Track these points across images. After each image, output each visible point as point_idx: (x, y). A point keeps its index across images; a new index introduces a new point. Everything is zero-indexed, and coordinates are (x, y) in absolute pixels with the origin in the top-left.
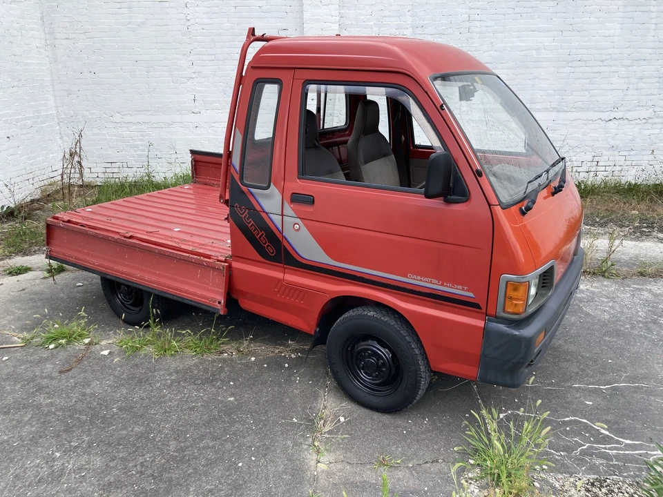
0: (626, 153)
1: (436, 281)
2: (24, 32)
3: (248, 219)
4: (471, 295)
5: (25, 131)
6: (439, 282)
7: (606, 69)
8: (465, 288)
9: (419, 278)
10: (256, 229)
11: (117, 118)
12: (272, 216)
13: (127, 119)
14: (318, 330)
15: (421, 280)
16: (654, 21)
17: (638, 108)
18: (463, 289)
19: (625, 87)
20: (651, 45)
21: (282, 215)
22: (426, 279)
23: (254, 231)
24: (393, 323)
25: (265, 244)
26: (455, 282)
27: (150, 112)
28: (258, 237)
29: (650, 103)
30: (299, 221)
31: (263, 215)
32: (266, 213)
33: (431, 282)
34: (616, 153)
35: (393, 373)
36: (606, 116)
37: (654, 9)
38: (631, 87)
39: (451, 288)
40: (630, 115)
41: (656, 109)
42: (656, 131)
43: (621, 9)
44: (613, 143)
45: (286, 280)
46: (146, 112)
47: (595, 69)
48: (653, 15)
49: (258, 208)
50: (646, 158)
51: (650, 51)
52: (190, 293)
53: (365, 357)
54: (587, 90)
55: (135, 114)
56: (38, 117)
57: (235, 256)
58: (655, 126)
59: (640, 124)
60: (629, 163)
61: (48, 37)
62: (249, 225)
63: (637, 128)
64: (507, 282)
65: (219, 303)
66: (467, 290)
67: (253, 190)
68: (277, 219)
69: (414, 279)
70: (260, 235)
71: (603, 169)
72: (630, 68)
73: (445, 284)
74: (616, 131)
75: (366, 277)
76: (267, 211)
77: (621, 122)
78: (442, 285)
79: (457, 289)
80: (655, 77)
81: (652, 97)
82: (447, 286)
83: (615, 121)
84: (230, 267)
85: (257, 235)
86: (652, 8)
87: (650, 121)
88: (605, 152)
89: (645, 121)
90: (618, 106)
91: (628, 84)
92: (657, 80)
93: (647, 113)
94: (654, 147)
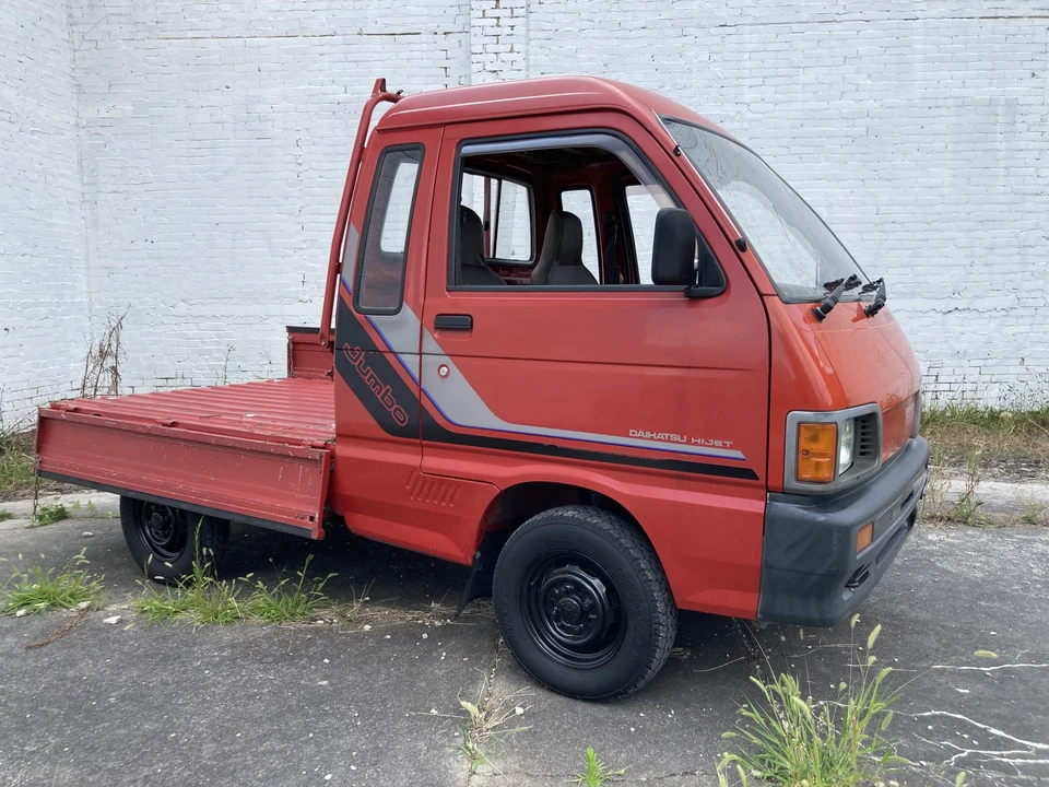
0: (979, 363)
1: (678, 438)
2: (50, 178)
3: (365, 367)
4: (738, 454)
5: (34, 323)
6: (682, 438)
7: (936, 235)
8: (728, 443)
9: (648, 435)
10: (377, 382)
11: (182, 309)
12: (403, 357)
13: (197, 310)
14: (478, 555)
15: (652, 439)
16: (1002, 163)
17: (992, 293)
18: (725, 446)
19: (969, 261)
20: (1002, 198)
21: (421, 354)
22: (660, 436)
23: (374, 387)
24: (606, 526)
25: (391, 407)
26: (708, 435)
27: (233, 301)
28: (379, 397)
29: (1009, 286)
30: (447, 360)
31: (389, 357)
32: (394, 353)
33: (669, 440)
34: (965, 362)
35: (610, 621)
36: (942, 305)
37: (1002, 146)
38: (977, 261)
39: (704, 445)
40: (982, 304)
41: (1022, 294)
42: (1025, 329)
43: (950, 147)
44: (958, 346)
45: (425, 468)
46: (227, 301)
47: (919, 236)
48: (1002, 155)
49: (381, 347)
50: (1013, 370)
51: (1002, 207)
52: (264, 508)
53: (559, 597)
54: (908, 266)
55: (211, 303)
56: (59, 305)
57: (342, 435)
58: (1021, 321)
59: (996, 317)
60: (987, 378)
61: (86, 188)
62: (367, 378)
63: (994, 324)
64: (799, 424)
65: (312, 519)
66: (732, 447)
67: (373, 318)
68: (411, 362)
69: (641, 438)
70: (383, 393)
71: (947, 387)
72: (972, 234)
73: (693, 440)
74: (961, 329)
75: (560, 444)
76: (396, 349)
77: (967, 314)
78: (689, 442)
79: (714, 446)
80: (1013, 247)
81: (1012, 276)
82: (696, 444)
83: (957, 313)
84: (332, 457)
85: (379, 393)
86: (998, 146)
87: (1011, 313)
88: (947, 362)
89: (1004, 313)
90: (959, 289)
91: (971, 257)
92: (1018, 250)
93: (1007, 301)
94: (1024, 353)
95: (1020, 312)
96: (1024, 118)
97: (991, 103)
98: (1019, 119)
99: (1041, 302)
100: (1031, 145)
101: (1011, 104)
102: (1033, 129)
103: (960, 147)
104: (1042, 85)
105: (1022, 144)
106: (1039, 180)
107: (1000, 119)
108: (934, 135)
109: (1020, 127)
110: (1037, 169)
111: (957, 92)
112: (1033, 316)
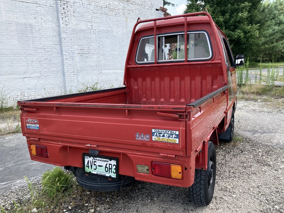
0: (34, 91)
7: (17, 58)
16: (31, 40)
17: (34, 73)
19: (27, 65)
20: (32, 49)
29: (39, 71)
34: (31, 91)
36: (22, 76)
38: (29, 65)
40: (32, 76)
41: (42, 73)
42: (44, 81)
43: (16, 35)
44: (28, 87)
47: (12, 58)
48: (31, 38)
51: (33, 51)
58: (43, 79)
60: (37, 94)
63: (36, 81)
72: (27, 58)
74: (28, 82)
77: (29, 78)
81: (38, 69)
83: (26, 78)
86: (29, 35)
87: (40, 78)
88: (26, 91)
89: (38, 78)
90: (26, 72)
91: (28, 64)
92: (39, 62)
93: (39, 75)
94: (45, 87)
95: (42, 77)
96: (35, 29)
97: (25, 24)
98: (33, 29)
99: (47, 75)
100: (37, 36)
101: (31, 25)
102: (37, 32)
103: (19, 35)
104: (38, 21)
105: (35, 36)
106: (41, 45)
107: (28, 29)
108: (11, 31)
109: (34, 31)
110: (40, 42)
111: (15, 20)
112: (45, 78)
